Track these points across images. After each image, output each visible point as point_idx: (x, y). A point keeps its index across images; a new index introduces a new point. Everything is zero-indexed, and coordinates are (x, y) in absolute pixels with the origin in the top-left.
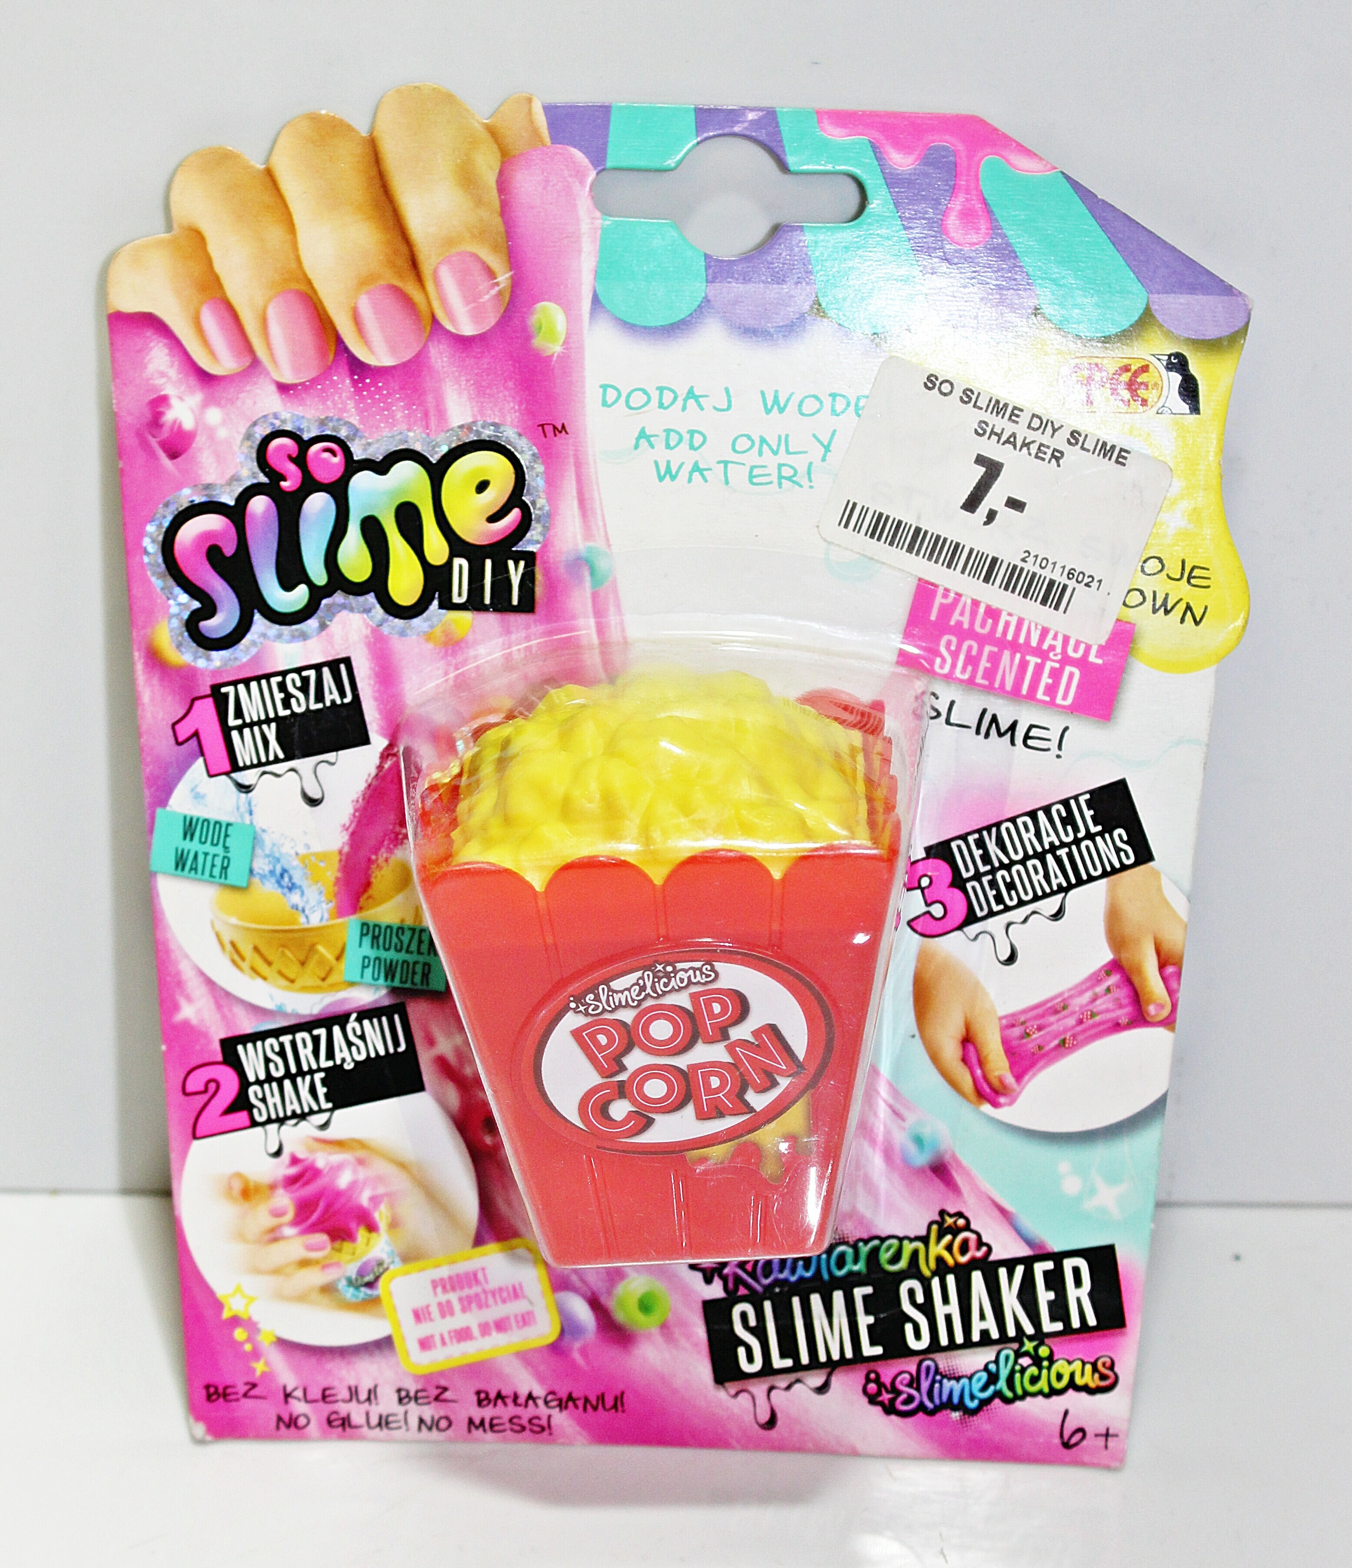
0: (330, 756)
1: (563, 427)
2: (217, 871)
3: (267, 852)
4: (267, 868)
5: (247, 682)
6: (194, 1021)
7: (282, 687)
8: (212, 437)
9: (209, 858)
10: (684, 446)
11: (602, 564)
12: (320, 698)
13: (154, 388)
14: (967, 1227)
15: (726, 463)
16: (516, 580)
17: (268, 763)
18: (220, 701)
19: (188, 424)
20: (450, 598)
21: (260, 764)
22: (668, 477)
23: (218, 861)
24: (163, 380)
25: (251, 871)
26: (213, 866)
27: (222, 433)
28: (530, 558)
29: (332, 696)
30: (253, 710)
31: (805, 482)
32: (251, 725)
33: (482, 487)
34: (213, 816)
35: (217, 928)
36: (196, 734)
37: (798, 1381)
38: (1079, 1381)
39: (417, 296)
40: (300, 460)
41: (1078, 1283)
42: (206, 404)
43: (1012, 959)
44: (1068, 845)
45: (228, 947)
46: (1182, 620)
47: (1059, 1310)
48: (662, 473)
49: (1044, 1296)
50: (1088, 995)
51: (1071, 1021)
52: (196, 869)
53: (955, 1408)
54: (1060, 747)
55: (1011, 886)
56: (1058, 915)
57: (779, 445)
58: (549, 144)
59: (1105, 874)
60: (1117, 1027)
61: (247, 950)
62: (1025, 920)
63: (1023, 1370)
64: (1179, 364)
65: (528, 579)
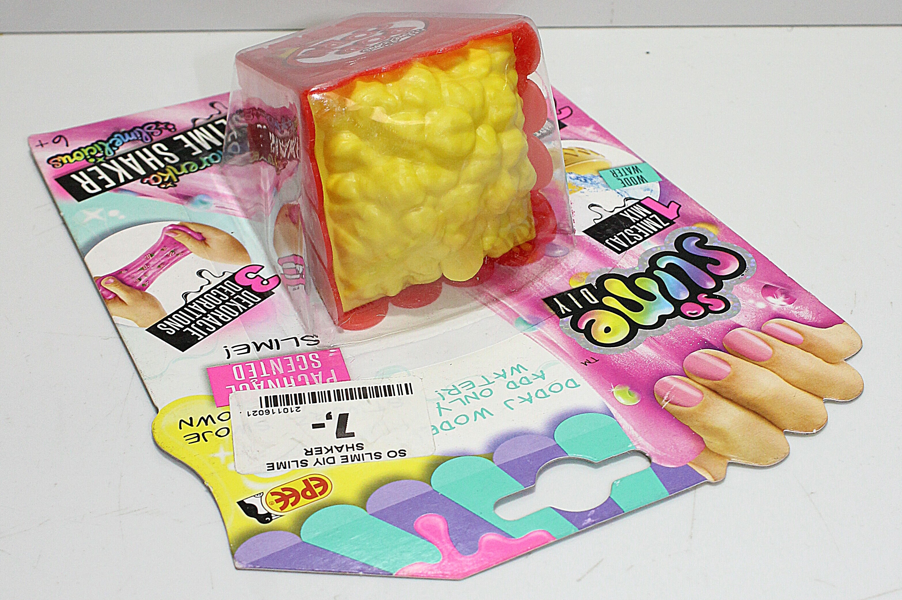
0: (597, 222)
1: (586, 365)
2: (617, 172)
3: (599, 185)
4: (594, 180)
5: (659, 230)
6: (584, 128)
7: (642, 234)
8: (754, 298)
9: (624, 174)
10: (517, 381)
11: (523, 327)
12: (621, 237)
13: (798, 304)
14: (159, 186)
15: (489, 383)
16: (561, 306)
17: (626, 209)
18: (665, 220)
19: (770, 299)
20: (587, 289)
21: (629, 208)
22: (516, 367)
23: (619, 175)
24: (796, 308)
25: (601, 177)
26: (620, 172)
27: (751, 301)
28: (562, 316)
29: (616, 239)
30: (648, 222)
31: (442, 392)
32: (644, 218)
33: (607, 330)
34: (634, 186)
35: (600, 156)
36: (668, 207)
37: (209, 119)
38: (69, 157)
39: (702, 381)
40: (705, 306)
41: (89, 185)
42: (769, 307)
43: (200, 273)
44: (197, 320)
45: (589, 152)
46: (191, 419)
47: (93, 176)
48: (520, 368)
49: (103, 176)
50: (150, 274)
51: (152, 263)
52: (627, 169)
53: (125, 132)
54: (227, 350)
55: (218, 296)
56: (185, 295)
57: (467, 400)
58: (688, 464)
59: (170, 316)
60: (126, 269)
61: (579, 154)
62: (202, 288)
63: (98, 152)
64: (265, 518)
65: (556, 308)
